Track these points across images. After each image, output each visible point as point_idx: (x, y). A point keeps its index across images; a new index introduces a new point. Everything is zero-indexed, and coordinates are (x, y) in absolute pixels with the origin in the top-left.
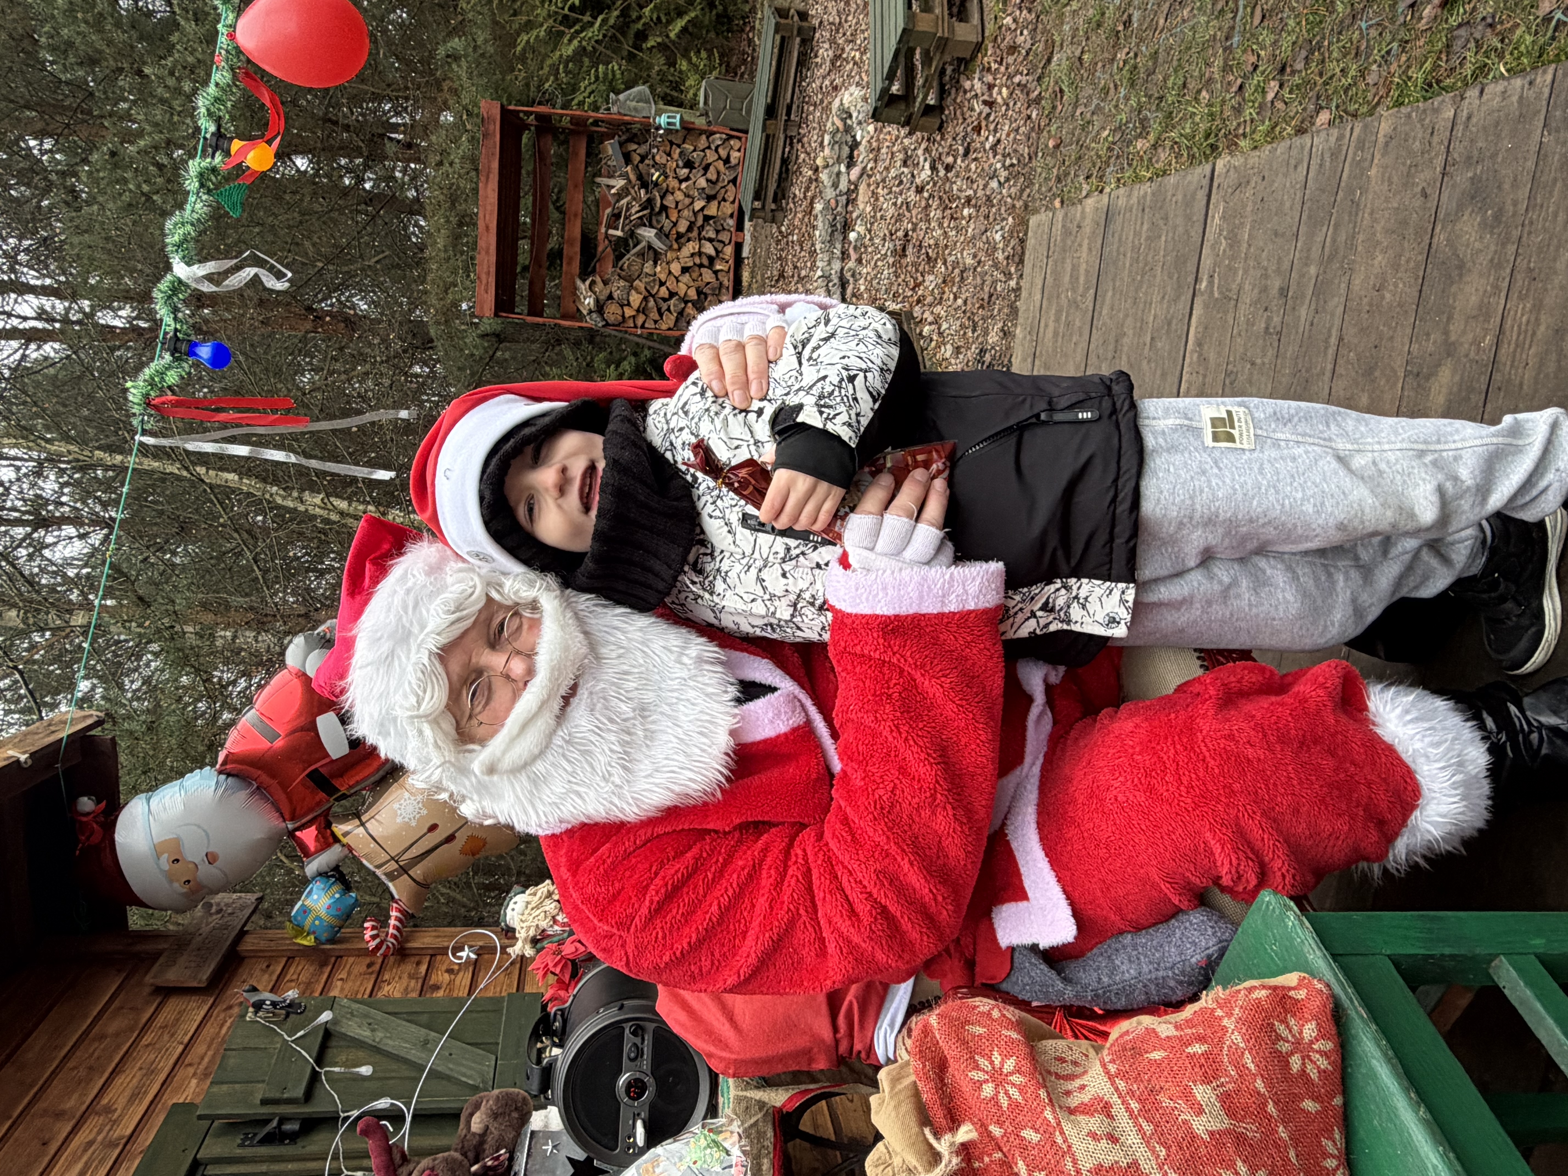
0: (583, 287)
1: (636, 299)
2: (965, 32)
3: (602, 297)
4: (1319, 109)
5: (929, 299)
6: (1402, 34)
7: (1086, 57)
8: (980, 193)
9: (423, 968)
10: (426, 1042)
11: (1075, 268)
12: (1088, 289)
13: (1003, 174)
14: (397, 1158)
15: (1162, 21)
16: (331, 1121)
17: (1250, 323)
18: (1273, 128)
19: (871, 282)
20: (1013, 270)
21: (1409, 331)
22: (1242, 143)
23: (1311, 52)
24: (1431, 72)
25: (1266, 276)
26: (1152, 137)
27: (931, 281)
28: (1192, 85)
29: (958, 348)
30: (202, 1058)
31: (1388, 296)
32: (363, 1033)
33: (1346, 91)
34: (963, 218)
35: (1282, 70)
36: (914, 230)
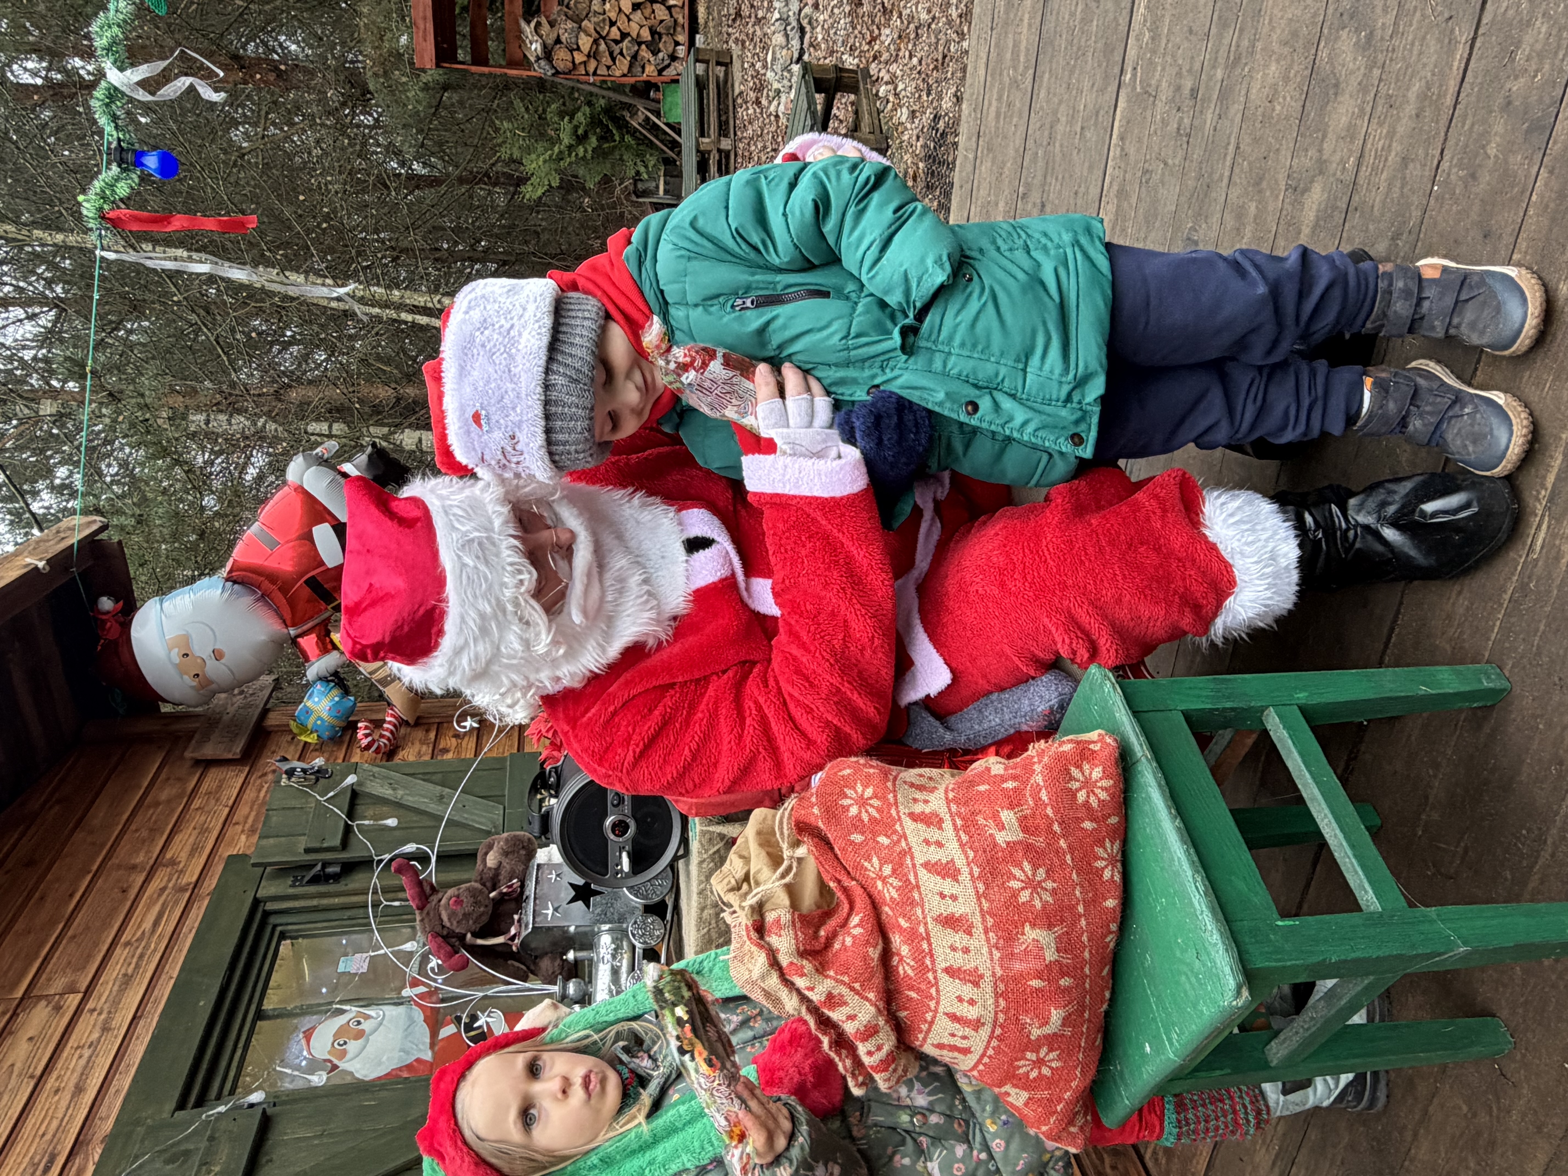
0: (528, 30)
1: (585, 42)
3: (550, 42)
5: (885, 56)
9: (432, 735)
10: (442, 797)
11: (1016, 45)
12: (1028, 68)
14: (427, 889)
16: (366, 864)
17: (1165, 122)
19: (828, 32)
20: (966, 29)
21: (1292, 145)
27: (887, 35)
29: (914, 112)
30: (247, 817)
31: (1278, 108)
32: (386, 792)
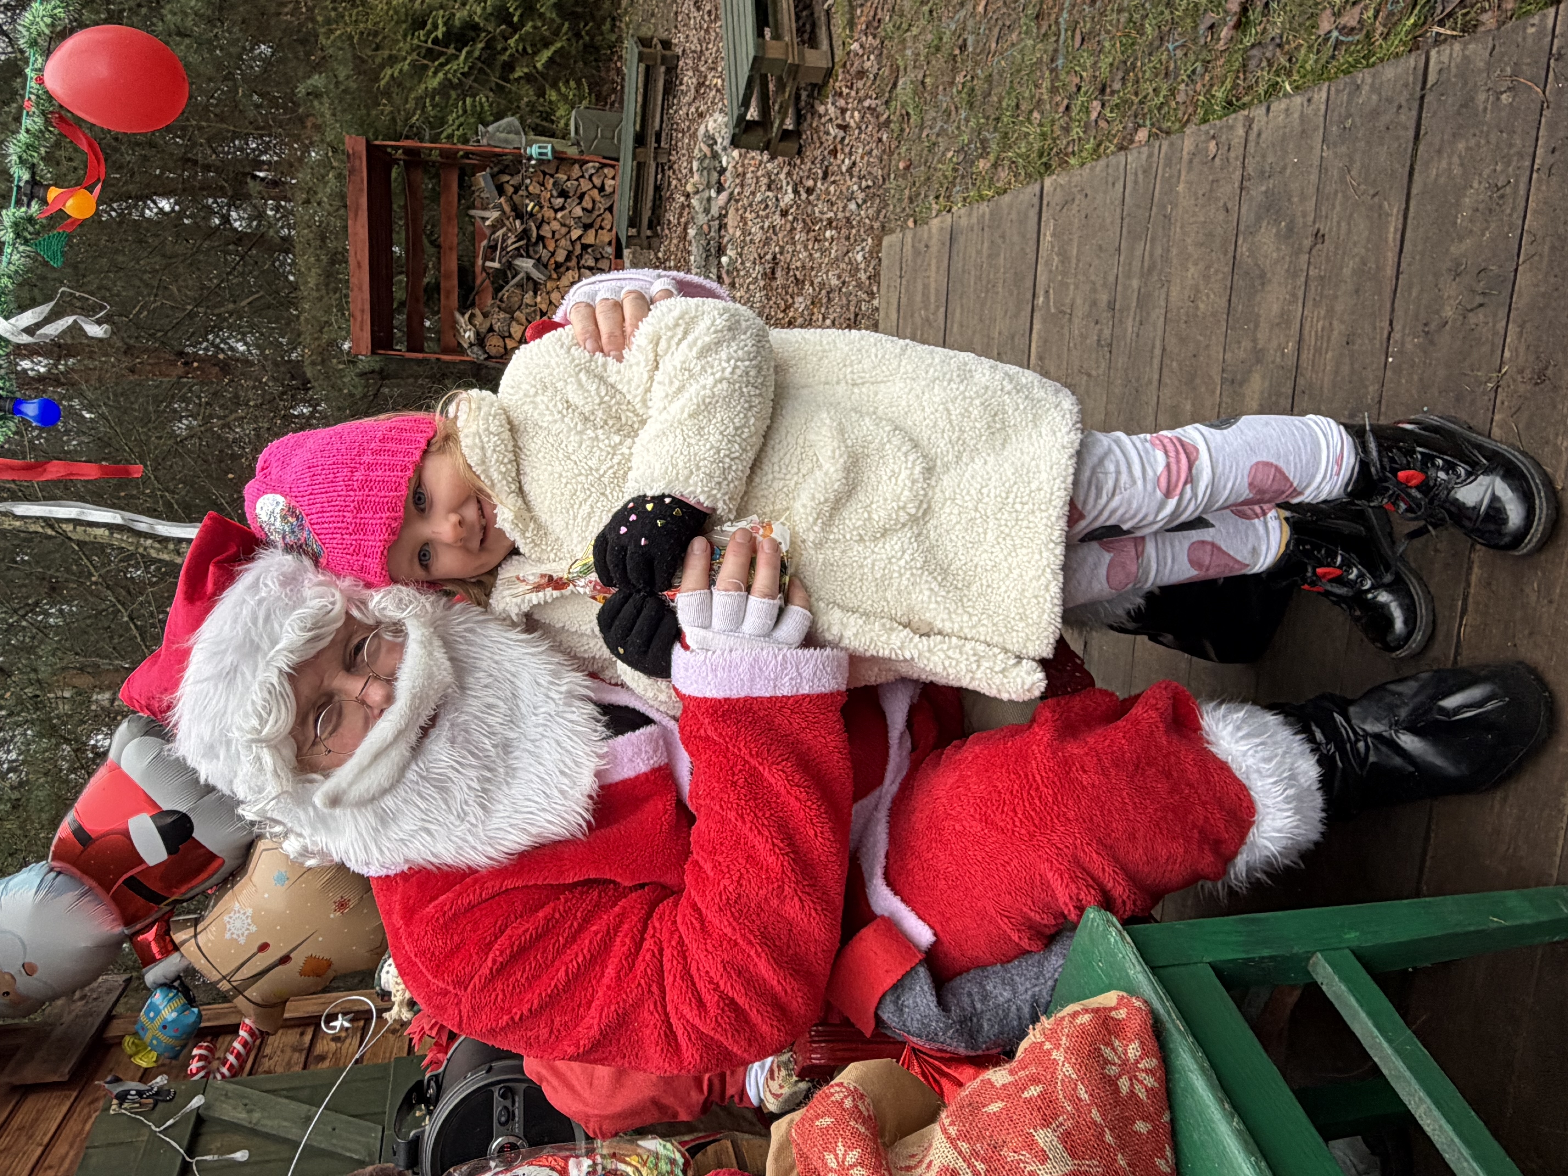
0: (462, 320)
1: (517, 330)
2: (815, 59)
3: (483, 330)
4: (1137, 127)
6: (1204, 55)
7: (928, 80)
8: (840, 215)
11: (926, 287)
12: (938, 307)
13: (860, 196)
15: (994, 45)
17: (1084, 337)
18: (1099, 145)
20: (875, 289)
21: (1222, 339)
22: (1072, 161)
23: (1127, 72)
24: (1231, 90)
25: (1094, 290)
26: (992, 157)
27: (800, 303)
28: (1024, 106)
30: (64, 1158)
31: (1202, 306)
32: (239, 1115)
33: (1159, 109)
34: (826, 240)
35: (1103, 91)
36: (781, 253)
